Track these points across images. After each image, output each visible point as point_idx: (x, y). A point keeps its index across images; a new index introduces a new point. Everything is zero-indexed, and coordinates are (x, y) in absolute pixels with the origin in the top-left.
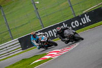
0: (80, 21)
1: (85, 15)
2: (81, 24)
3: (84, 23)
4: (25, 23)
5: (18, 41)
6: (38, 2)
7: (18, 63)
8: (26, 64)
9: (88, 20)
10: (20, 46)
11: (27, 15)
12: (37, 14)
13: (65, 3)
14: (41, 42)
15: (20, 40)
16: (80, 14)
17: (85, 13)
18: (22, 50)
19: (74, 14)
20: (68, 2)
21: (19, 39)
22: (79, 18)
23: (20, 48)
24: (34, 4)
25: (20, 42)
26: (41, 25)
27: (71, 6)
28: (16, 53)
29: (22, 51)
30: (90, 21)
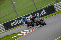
1: (43, 10)
3: (42, 14)
4: (7, 14)
5: (3, 25)
6: (15, 2)
9: (45, 12)
10: (4, 28)
16: (40, 9)
17: (43, 9)
19: (36, 9)
20: (32, 2)
21: (3, 24)
24: (12, 3)
25: (4, 26)
27: (35, 5)
28: (1, 32)
29: (5, 31)
30: (46, 13)
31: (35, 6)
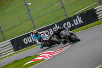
0: (72, 23)
1: (77, 16)
2: (73, 25)
3: (76, 24)
4: (17, 24)
6: (30, 4)
7: (10, 64)
8: (18, 65)
9: (80, 21)
10: (12, 47)
11: (19, 17)
12: (29, 15)
13: (57, 4)
14: (44, 41)
15: (13, 42)
16: (72, 15)
18: (14, 51)
19: (66, 15)
20: (60, 3)
22: (71, 20)
23: (12, 49)
24: (26, 5)
26: (33, 26)
27: (63, 8)
30: (82, 22)
31: (63, 11)
